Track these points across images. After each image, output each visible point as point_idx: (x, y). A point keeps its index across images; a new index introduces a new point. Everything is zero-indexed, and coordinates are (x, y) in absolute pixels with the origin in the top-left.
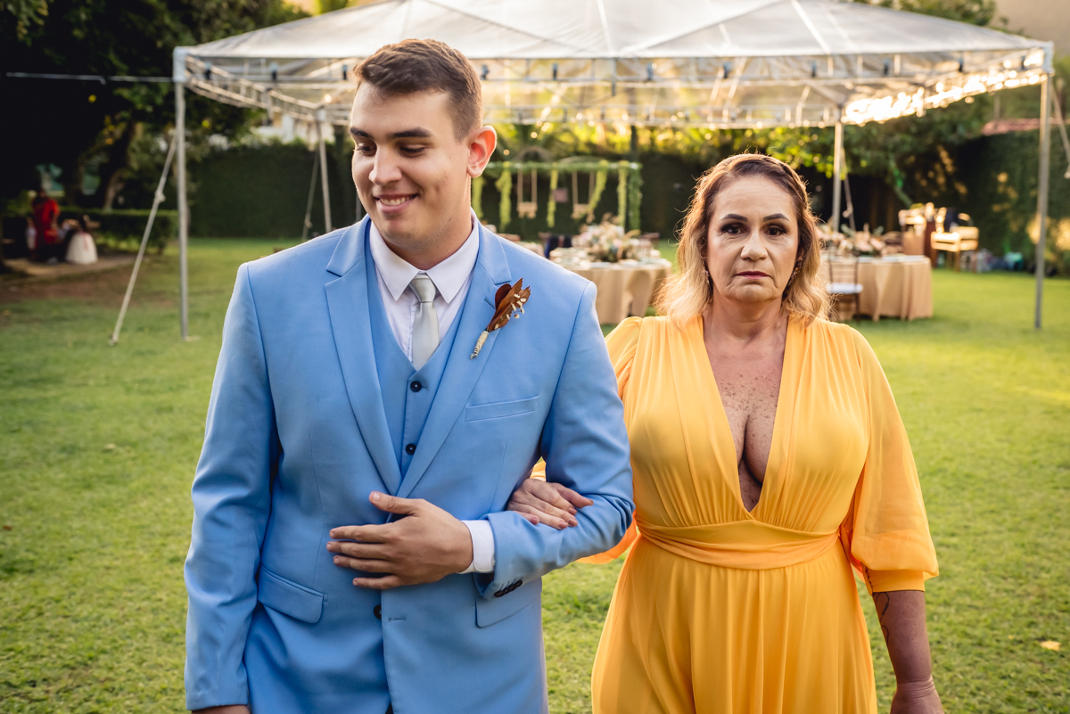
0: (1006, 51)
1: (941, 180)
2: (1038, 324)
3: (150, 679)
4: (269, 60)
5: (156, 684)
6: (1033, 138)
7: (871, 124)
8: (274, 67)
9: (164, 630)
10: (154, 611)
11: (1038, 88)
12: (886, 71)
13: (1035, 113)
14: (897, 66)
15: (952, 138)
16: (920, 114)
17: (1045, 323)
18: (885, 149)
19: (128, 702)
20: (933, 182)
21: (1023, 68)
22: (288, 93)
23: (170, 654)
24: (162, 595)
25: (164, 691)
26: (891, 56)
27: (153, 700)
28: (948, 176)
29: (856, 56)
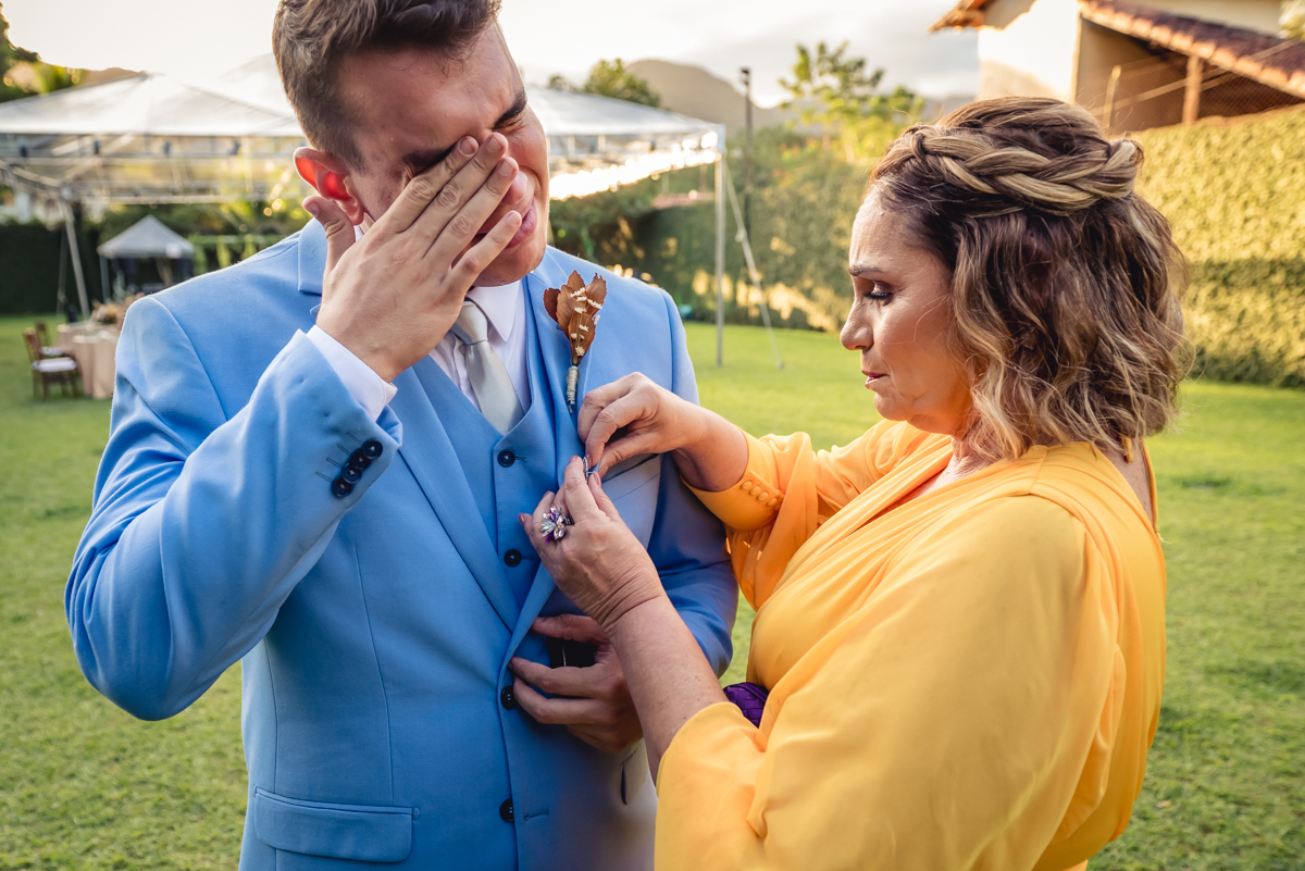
0: (685, 134)
1: (622, 246)
2: (719, 361)
3: (30, 731)
4: (16, 136)
5: (39, 736)
6: (711, 206)
7: (572, 199)
8: (23, 142)
9: (29, 684)
10: (13, 668)
11: (712, 167)
12: (593, 149)
13: (711, 186)
14: (602, 144)
15: (631, 211)
16: (615, 190)
17: (726, 359)
18: (577, 220)
19: (15, 757)
20: (615, 248)
21: (700, 148)
22: (34, 169)
23: (44, 705)
24: (16, 652)
25: (49, 741)
26: (594, 138)
27: (42, 751)
28: (628, 242)
29: (567, 136)
